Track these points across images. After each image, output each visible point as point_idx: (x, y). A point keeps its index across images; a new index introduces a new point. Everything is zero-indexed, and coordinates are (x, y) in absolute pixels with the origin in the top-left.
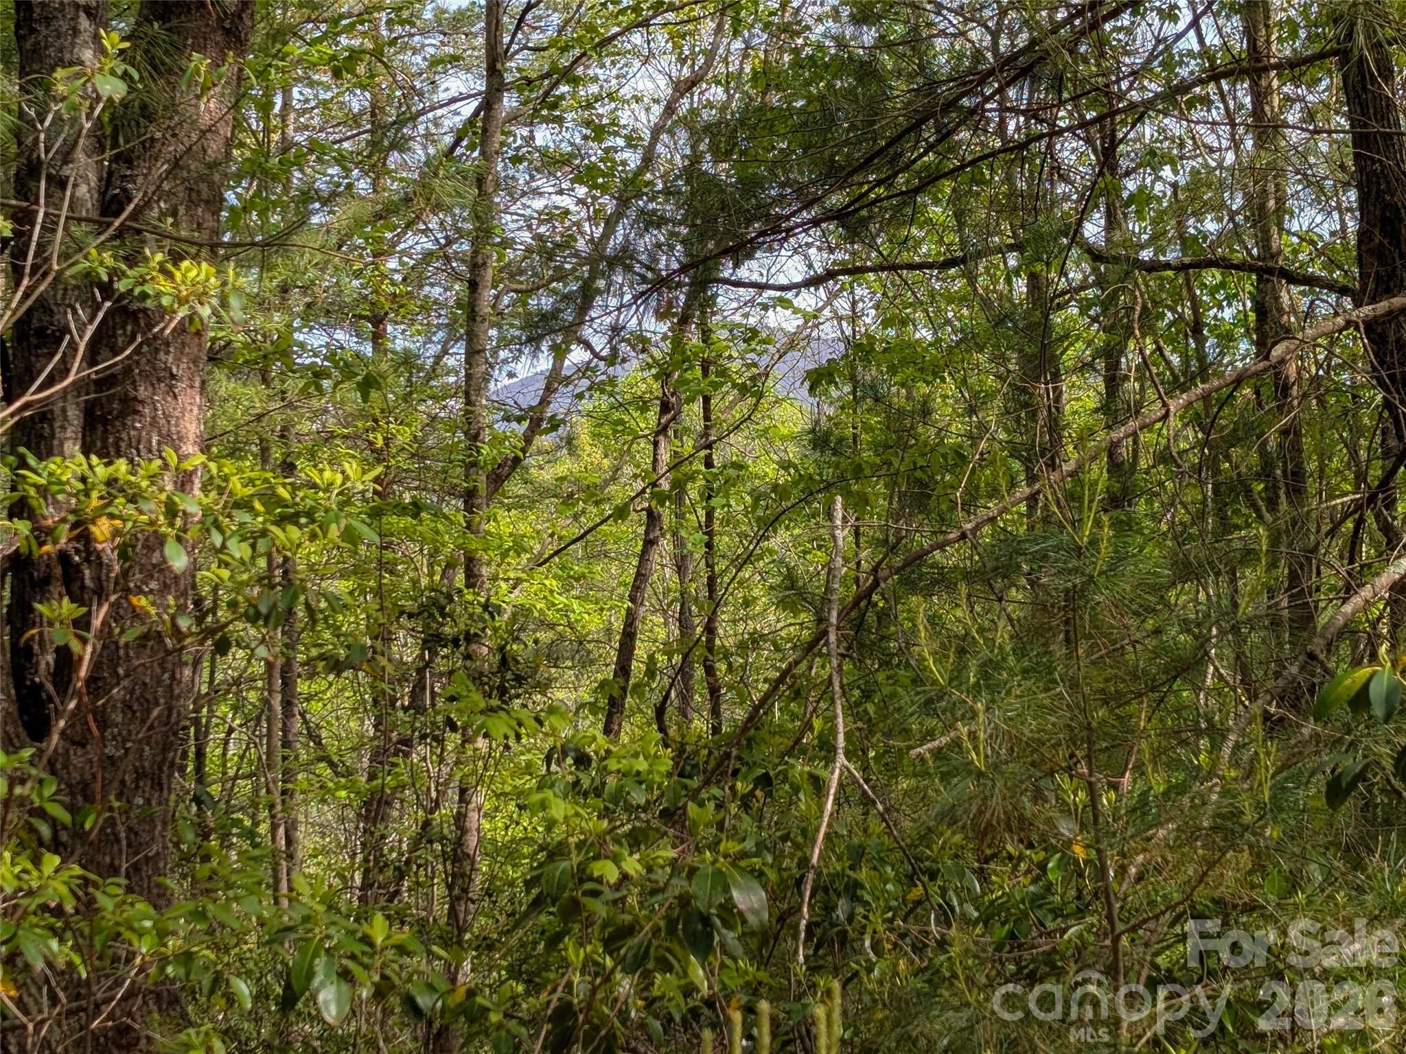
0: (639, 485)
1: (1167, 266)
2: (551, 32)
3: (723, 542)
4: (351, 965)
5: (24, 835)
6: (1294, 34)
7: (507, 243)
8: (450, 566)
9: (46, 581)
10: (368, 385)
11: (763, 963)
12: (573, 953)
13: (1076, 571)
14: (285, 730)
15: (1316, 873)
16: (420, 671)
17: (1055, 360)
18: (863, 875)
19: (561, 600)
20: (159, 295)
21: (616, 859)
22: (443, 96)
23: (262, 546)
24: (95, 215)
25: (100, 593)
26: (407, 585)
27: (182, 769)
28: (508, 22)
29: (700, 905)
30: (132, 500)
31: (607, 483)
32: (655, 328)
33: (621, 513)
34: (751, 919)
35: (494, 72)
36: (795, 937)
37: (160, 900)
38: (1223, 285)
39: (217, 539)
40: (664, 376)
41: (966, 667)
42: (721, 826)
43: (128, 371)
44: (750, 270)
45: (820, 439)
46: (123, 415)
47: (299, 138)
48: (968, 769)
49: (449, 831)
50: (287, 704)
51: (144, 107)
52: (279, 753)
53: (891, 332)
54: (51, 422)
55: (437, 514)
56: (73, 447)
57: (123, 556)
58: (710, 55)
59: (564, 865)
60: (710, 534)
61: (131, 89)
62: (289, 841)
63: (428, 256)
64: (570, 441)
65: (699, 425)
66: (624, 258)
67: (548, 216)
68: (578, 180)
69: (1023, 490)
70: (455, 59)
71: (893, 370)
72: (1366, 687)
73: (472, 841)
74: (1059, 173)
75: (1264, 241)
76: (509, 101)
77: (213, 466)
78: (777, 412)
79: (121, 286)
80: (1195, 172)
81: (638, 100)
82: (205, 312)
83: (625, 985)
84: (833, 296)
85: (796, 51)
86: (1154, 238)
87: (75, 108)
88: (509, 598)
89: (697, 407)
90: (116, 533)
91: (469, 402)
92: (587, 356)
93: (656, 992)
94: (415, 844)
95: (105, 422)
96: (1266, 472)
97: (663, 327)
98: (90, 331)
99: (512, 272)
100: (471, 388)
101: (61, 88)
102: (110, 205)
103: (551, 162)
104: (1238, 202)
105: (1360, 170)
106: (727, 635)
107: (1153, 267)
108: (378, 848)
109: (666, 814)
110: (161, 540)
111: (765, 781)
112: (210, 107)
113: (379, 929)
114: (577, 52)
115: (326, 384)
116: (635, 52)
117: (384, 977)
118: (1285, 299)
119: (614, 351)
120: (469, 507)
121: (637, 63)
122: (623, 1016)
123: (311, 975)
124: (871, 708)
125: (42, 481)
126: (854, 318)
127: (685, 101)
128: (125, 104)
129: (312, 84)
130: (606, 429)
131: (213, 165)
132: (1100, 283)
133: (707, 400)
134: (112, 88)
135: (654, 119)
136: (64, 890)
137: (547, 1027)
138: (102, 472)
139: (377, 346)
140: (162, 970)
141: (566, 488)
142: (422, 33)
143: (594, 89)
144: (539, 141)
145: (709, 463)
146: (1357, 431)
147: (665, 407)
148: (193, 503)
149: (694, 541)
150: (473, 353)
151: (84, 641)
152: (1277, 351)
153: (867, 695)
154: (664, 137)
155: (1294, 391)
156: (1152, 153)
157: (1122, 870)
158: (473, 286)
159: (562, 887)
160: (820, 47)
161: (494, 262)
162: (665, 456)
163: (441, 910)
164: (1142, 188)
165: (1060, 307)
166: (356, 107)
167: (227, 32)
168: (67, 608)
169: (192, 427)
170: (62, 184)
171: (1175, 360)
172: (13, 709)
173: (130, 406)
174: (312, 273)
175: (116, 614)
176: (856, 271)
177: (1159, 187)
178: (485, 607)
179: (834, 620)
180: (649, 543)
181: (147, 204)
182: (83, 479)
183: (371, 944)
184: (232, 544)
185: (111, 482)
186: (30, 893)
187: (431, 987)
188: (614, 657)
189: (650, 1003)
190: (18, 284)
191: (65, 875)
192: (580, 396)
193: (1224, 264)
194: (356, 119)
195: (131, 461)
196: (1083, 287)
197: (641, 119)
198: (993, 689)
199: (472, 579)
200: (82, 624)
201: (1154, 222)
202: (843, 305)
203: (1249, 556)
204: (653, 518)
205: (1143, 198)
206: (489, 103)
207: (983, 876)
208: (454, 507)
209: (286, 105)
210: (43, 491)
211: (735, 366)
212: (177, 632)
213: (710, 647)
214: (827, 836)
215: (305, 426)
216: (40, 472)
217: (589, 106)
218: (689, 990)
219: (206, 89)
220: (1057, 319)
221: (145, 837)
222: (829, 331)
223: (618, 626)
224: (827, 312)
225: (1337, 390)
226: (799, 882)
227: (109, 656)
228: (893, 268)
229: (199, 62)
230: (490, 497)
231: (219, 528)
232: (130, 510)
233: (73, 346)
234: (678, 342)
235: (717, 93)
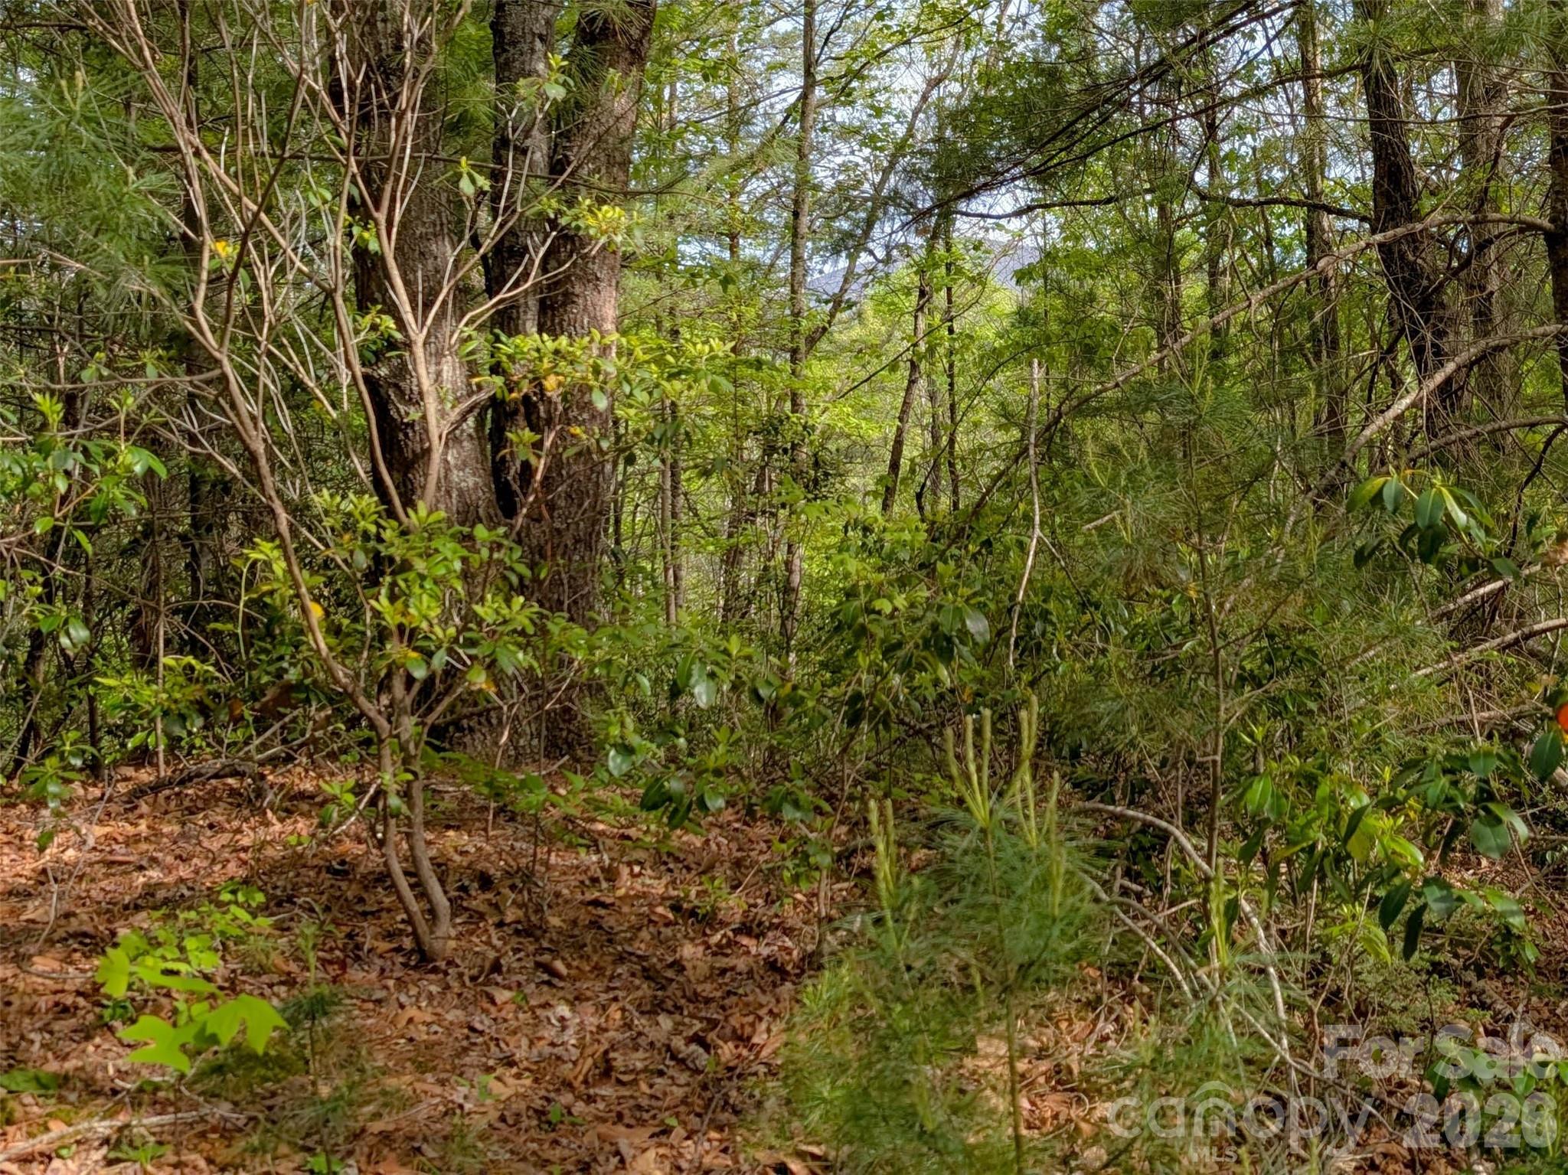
0: (906, 344)
1: (1249, 203)
2: (847, 47)
3: (959, 381)
4: (716, 669)
5: (501, 584)
6: (1332, 51)
7: (817, 188)
8: (780, 399)
9: (516, 412)
10: (726, 282)
11: (986, 664)
12: (863, 660)
13: (1191, 411)
14: (673, 505)
15: (1347, 606)
16: (763, 468)
17: (1176, 263)
18: (1051, 606)
19: (853, 421)
20: (588, 227)
21: (890, 598)
22: (775, 89)
23: (656, 395)
24: (545, 174)
25: (549, 421)
26: (752, 412)
27: (606, 530)
28: (819, 41)
29: (945, 629)
30: (572, 363)
31: (884, 343)
32: (916, 241)
33: (893, 367)
34: (978, 639)
35: (809, 74)
36: (1008, 646)
37: (591, 626)
38: (1285, 213)
39: (627, 389)
40: (921, 272)
41: (1118, 475)
42: (958, 577)
43: (568, 278)
44: (977, 205)
45: (1023, 316)
46: (564, 304)
47: (682, 117)
48: (1119, 543)
49: (781, 572)
50: (675, 487)
51: (577, 103)
52: (670, 522)
53: (1070, 244)
54: (518, 307)
55: (773, 367)
56: (532, 327)
57: (565, 399)
58: (951, 62)
59: (856, 603)
60: (951, 376)
61: (569, 91)
62: (676, 578)
63: (766, 195)
64: (859, 315)
65: (944, 304)
66: (895, 197)
67: (845, 168)
68: (863, 144)
69: (1155, 355)
70: (783, 66)
71: (1071, 270)
72: (1380, 493)
73: (796, 579)
74: (1178, 138)
75: (1312, 184)
76: (819, 92)
77: (624, 340)
78: (997, 296)
79: (563, 221)
80: (1267, 140)
81: (903, 91)
82: (619, 239)
83: (896, 680)
84: (1032, 220)
85: (1007, 60)
86: (1241, 183)
87: (531, 104)
88: (820, 420)
89: (943, 293)
90: (560, 384)
91: (793, 291)
92: (871, 259)
93: (916, 683)
94: (758, 583)
95: (553, 309)
96: (1313, 337)
97: (920, 241)
98: (542, 251)
99: (821, 204)
100: (795, 283)
101: (522, 91)
102: (556, 166)
103: (847, 132)
104: (1295, 160)
105: (1375, 139)
106: (963, 443)
107: (1240, 204)
108: (735, 584)
109: (922, 566)
110: (590, 389)
111: (987, 544)
112: (621, 104)
113: (734, 645)
114: (863, 60)
115: (699, 281)
116: (902, 60)
117: (738, 677)
118: (1326, 224)
119: (889, 255)
120: (794, 360)
121: (903, 67)
122: (895, 701)
123: (689, 676)
124: (1056, 493)
125: (510, 351)
126: (1045, 233)
127: (935, 92)
128: (565, 101)
129: (689, 81)
130: (883, 307)
131: (623, 141)
132: (1205, 211)
133: (949, 290)
134: (557, 92)
135: (914, 105)
136: (527, 622)
137: (845, 708)
138: (550, 345)
139: (733, 253)
140: (592, 671)
141: (857, 346)
142: (762, 47)
143: (874, 84)
144: (839, 119)
145: (951, 331)
146: (1373, 309)
147: (922, 294)
148: (610, 366)
149: (942, 382)
150: (796, 260)
151: (539, 457)
152: (1321, 264)
153: (1054, 484)
154: (921, 116)
155: (1332, 283)
156: (1239, 127)
157: (1221, 605)
158: (796, 215)
159: (855, 618)
160: (1023, 55)
161: (809, 200)
162: (922, 325)
163: (775, 623)
164: (1232, 151)
165: (1179, 227)
166: (718, 96)
167: (633, 52)
168: (527, 435)
169: (610, 312)
170: (524, 152)
171: (1254, 262)
172: (493, 497)
173: (569, 298)
174: (689, 206)
175: (561, 436)
176: (1046, 207)
177: (1244, 149)
178: (805, 427)
179: (1032, 440)
180: (912, 382)
181: (580, 166)
182: (538, 350)
183: (729, 655)
184: (636, 392)
185: (557, 352)
186: (505, 622)
187: (769, 683)
188: (888, 457)
189: (912, 690)
190: (495, 219)
191: (527, 612)
192: (866, 285)
193: (1287, 202)
194: (719, 104)
195: (570, 336)
196: (1194, 214)
197: (906, 104)
198: (1137, 489)
199: (796, 407)
200: (538, 445)
201: (1241, 173)
202: (1038, 226)
203: (1303, 392)
204: (914, 367)
205: (1233, 157)
206: (804, 97)
207: (1130, 608)
208: (783, 361)
209: (672, 94)
210: (511, 357)
211: (967, 266)
212: (600, 450)
213: (951, 453)
214: (1030, 581)
215: (686, 306)
216: (508, 346)
217: (872, 95)
218: (937, 682)
219: (618, 92)
220: (1178, 235)
221: (581, 581)
222: (1029, 242)
223: (892, 436)
224: (1027, 232)
225: (1359, 281)
226: (1010, 611)
227: (556, 464)
228: (1073, 204)
229: (613, 75)
230: (808, 352)
231: (628, 381)
232: (569, 369)
233: (532, 261)
234: (931, 249)
235: (955, 88)
